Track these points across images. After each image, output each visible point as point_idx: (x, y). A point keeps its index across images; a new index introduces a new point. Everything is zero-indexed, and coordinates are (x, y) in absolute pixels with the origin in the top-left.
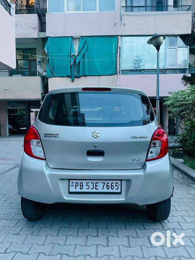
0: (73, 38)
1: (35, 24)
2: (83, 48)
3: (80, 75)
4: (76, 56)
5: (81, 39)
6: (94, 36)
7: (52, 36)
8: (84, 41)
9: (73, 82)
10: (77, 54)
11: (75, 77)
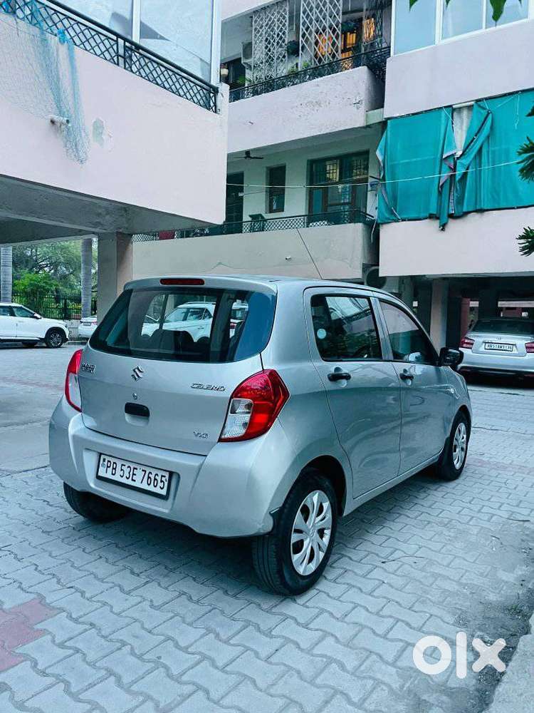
0: (452, 109)
1: (359, 93)
2: (478, 132)
3: (465, 209)
4: (458, 158)
5: (475, 107)
6: (517, 92)
7: (398, 115)
8: (484, 113)
9: (443, 230)
10: (459, 153)
11: (451, 216)
